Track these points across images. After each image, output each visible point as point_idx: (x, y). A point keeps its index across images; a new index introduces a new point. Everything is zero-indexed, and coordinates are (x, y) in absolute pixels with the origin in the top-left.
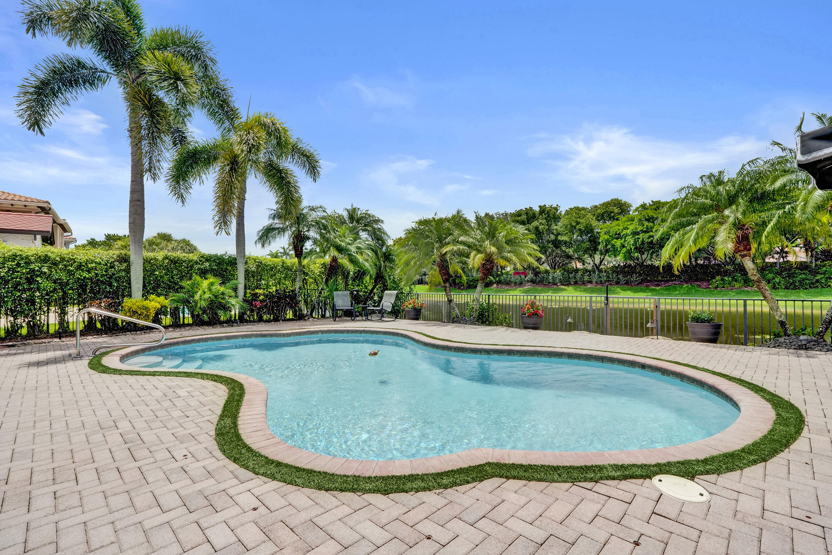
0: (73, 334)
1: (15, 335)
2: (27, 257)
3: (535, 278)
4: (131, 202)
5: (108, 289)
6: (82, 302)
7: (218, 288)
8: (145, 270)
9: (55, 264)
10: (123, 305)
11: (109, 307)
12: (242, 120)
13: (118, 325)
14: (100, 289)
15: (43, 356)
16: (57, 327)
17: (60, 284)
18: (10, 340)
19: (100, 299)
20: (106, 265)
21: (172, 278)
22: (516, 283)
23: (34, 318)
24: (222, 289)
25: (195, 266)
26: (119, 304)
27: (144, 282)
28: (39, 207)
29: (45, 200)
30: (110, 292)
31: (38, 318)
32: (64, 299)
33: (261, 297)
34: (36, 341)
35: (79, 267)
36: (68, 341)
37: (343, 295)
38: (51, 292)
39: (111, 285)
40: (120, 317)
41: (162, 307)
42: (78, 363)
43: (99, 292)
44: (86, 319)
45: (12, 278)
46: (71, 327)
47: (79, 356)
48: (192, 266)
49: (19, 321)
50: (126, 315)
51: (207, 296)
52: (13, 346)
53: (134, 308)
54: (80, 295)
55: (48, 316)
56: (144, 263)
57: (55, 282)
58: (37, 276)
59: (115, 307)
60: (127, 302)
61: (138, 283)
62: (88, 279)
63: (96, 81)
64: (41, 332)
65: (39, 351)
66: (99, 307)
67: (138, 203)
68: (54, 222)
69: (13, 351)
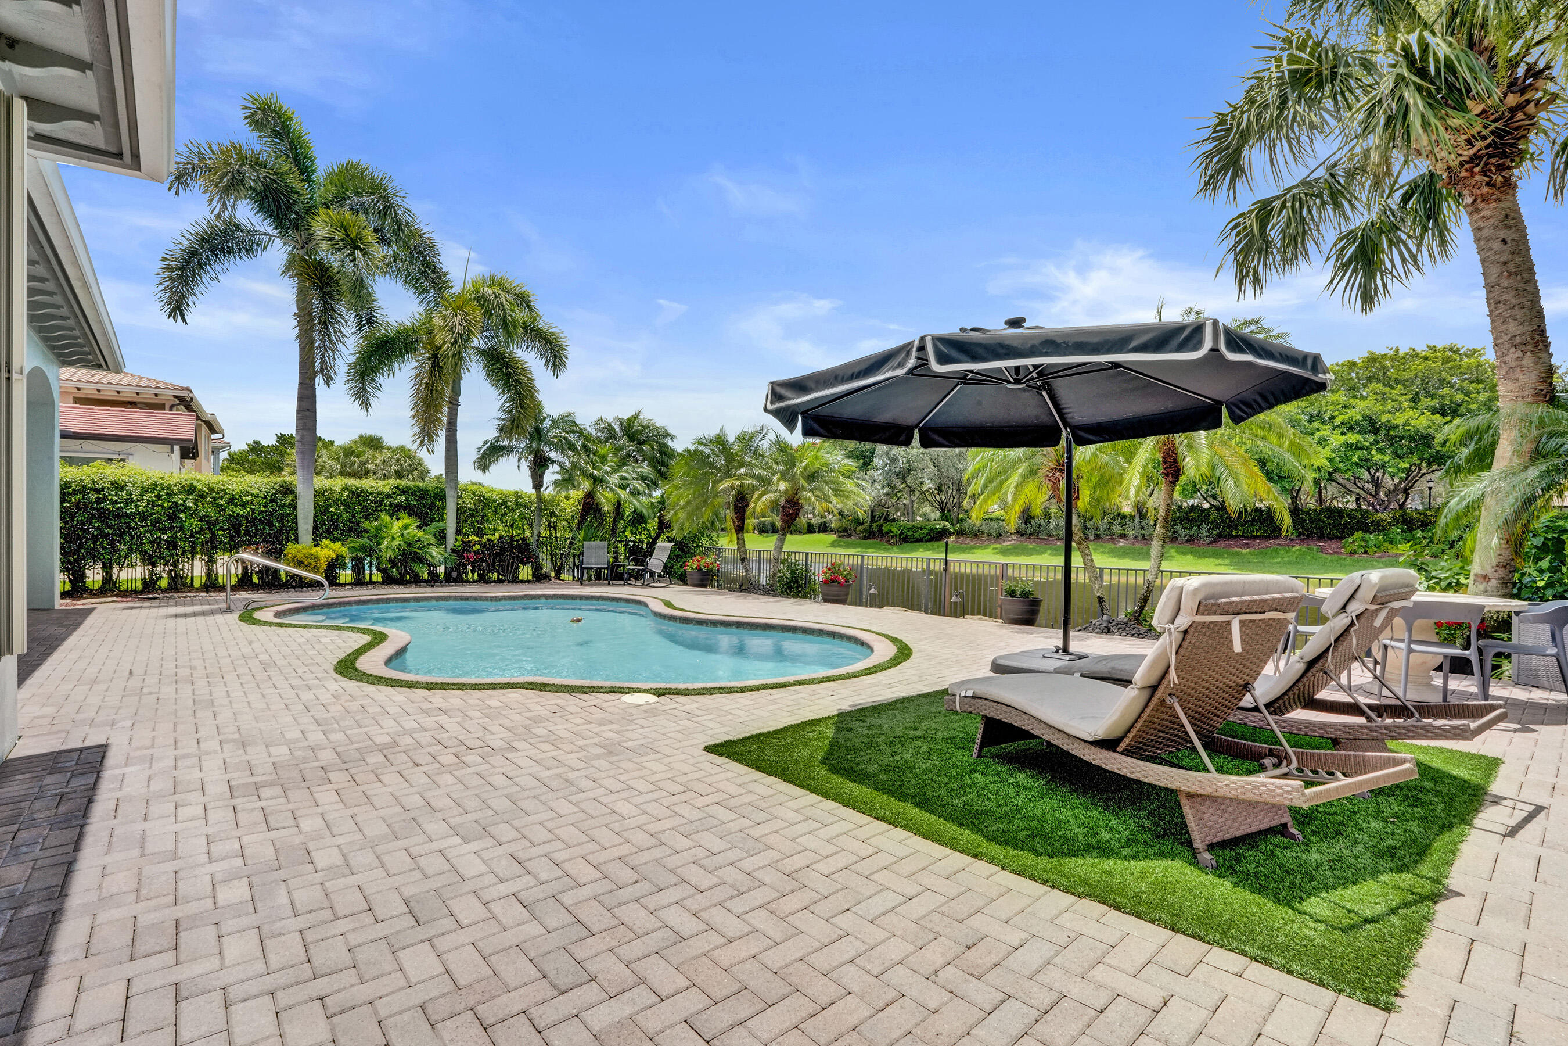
0: (222, 588)
1: (154, 587)
2: (169, 487)
3: (1024, 526)
4: (298, 412)
5: (267, 530)
6: (233, 547)
7: (414, 532)
8: (316, 505)
9: (202, 496)
10: (286, 552)
11: (268, 554)
12: (453, 291)
13: (280, 579)
14: (257, 530)
15: (189, 609)
16: (204, 580)
17: (207, 523)
18: (149, 592)
19: (257, 544)
20: (266, 498)
21: (354, 516)
22: (989, 535)
23: (175, 565)
24: (420, 534)
25: (387, 501)
26: (281, 551)
27: (315, 521)
28: (175, 397)
29: (185, 386)
30: (270, 534)
31: (180, 567)
32: (212, 542)
33: (477, 547)
34: (180, 595)
35: (231, 501)
36: (215, 595)
37: (598, 547)
38: (197, 533)
39: (271, 525)
40: (283, 568)
41: (337, 556)
42: (228, 616)
43: (255, 534)
44: (240, 571)
45: (152, 514)
46: (220, 580)
47: (229, 610)
48: (381, 502)
49: (159, 569)
50: (288, 565)
51: (396, 543)
52: (155, 599)
53: (300, 556)
54: (232, 538)
55: (192, 564)
56: (315, 496)
57: (201, 520)
58: (181, 511)
59: (277, 554)
60: (291, 549)
61: (306, 523)
62: (242, 516)
63: (255, 247)
64: (184, 585)
65: (184, 605)
66: (256, 554)
67: (307, 413)
68: (198, 418)
69: (155, 603)
